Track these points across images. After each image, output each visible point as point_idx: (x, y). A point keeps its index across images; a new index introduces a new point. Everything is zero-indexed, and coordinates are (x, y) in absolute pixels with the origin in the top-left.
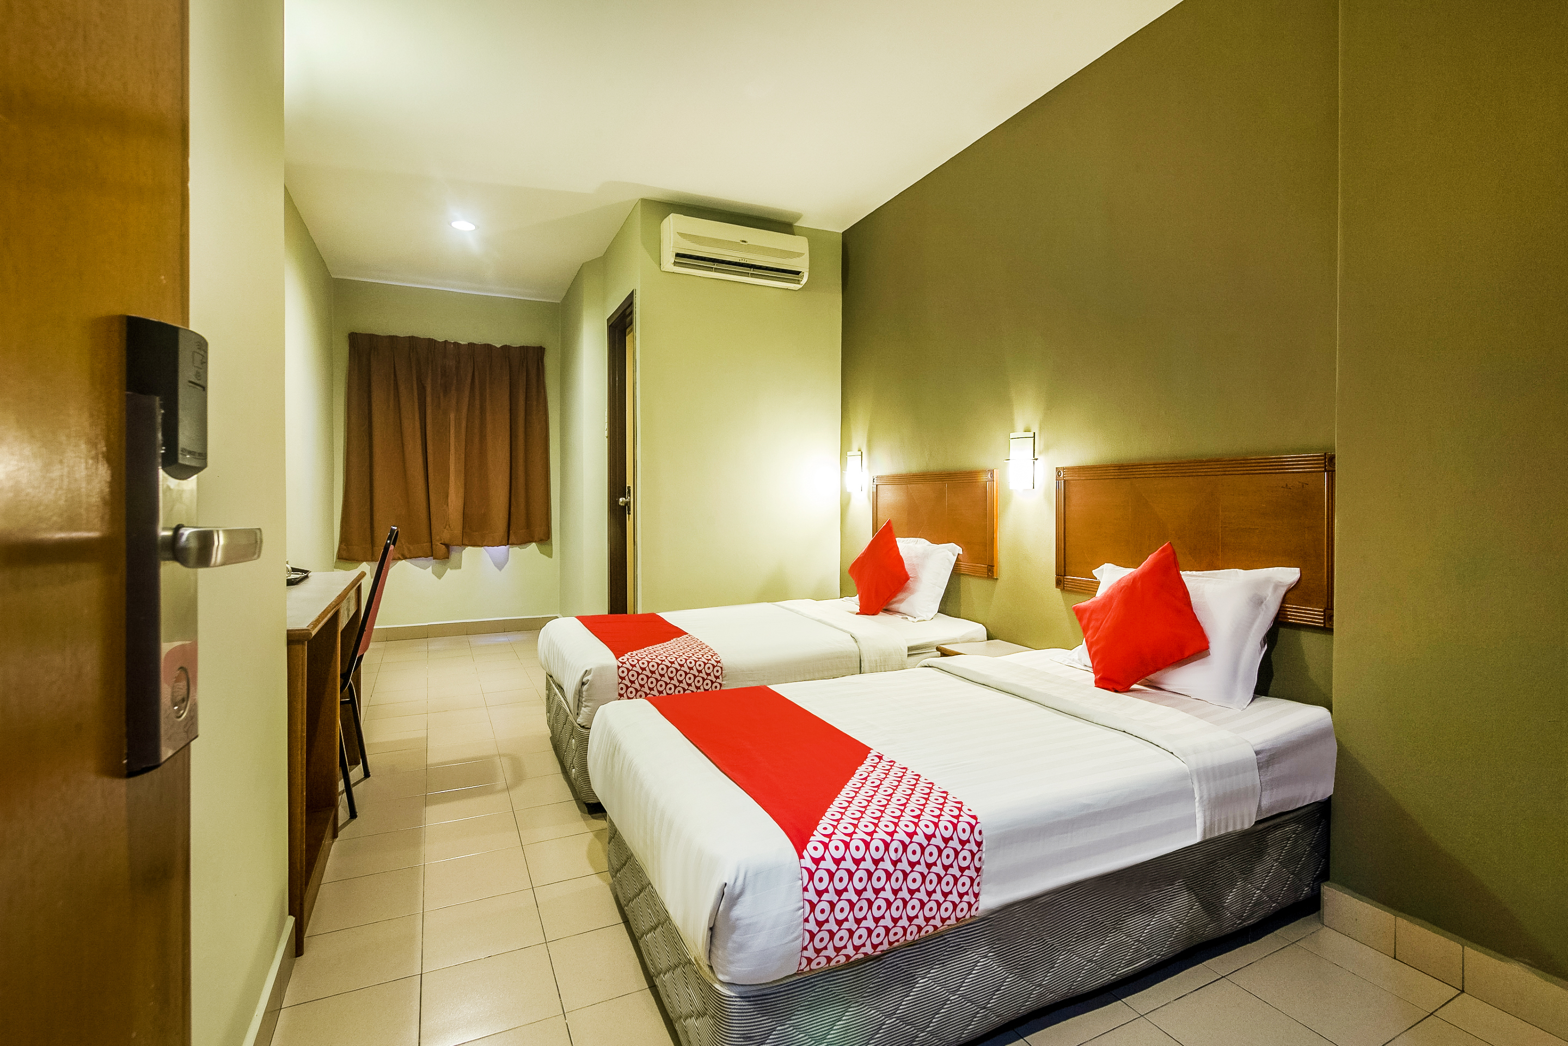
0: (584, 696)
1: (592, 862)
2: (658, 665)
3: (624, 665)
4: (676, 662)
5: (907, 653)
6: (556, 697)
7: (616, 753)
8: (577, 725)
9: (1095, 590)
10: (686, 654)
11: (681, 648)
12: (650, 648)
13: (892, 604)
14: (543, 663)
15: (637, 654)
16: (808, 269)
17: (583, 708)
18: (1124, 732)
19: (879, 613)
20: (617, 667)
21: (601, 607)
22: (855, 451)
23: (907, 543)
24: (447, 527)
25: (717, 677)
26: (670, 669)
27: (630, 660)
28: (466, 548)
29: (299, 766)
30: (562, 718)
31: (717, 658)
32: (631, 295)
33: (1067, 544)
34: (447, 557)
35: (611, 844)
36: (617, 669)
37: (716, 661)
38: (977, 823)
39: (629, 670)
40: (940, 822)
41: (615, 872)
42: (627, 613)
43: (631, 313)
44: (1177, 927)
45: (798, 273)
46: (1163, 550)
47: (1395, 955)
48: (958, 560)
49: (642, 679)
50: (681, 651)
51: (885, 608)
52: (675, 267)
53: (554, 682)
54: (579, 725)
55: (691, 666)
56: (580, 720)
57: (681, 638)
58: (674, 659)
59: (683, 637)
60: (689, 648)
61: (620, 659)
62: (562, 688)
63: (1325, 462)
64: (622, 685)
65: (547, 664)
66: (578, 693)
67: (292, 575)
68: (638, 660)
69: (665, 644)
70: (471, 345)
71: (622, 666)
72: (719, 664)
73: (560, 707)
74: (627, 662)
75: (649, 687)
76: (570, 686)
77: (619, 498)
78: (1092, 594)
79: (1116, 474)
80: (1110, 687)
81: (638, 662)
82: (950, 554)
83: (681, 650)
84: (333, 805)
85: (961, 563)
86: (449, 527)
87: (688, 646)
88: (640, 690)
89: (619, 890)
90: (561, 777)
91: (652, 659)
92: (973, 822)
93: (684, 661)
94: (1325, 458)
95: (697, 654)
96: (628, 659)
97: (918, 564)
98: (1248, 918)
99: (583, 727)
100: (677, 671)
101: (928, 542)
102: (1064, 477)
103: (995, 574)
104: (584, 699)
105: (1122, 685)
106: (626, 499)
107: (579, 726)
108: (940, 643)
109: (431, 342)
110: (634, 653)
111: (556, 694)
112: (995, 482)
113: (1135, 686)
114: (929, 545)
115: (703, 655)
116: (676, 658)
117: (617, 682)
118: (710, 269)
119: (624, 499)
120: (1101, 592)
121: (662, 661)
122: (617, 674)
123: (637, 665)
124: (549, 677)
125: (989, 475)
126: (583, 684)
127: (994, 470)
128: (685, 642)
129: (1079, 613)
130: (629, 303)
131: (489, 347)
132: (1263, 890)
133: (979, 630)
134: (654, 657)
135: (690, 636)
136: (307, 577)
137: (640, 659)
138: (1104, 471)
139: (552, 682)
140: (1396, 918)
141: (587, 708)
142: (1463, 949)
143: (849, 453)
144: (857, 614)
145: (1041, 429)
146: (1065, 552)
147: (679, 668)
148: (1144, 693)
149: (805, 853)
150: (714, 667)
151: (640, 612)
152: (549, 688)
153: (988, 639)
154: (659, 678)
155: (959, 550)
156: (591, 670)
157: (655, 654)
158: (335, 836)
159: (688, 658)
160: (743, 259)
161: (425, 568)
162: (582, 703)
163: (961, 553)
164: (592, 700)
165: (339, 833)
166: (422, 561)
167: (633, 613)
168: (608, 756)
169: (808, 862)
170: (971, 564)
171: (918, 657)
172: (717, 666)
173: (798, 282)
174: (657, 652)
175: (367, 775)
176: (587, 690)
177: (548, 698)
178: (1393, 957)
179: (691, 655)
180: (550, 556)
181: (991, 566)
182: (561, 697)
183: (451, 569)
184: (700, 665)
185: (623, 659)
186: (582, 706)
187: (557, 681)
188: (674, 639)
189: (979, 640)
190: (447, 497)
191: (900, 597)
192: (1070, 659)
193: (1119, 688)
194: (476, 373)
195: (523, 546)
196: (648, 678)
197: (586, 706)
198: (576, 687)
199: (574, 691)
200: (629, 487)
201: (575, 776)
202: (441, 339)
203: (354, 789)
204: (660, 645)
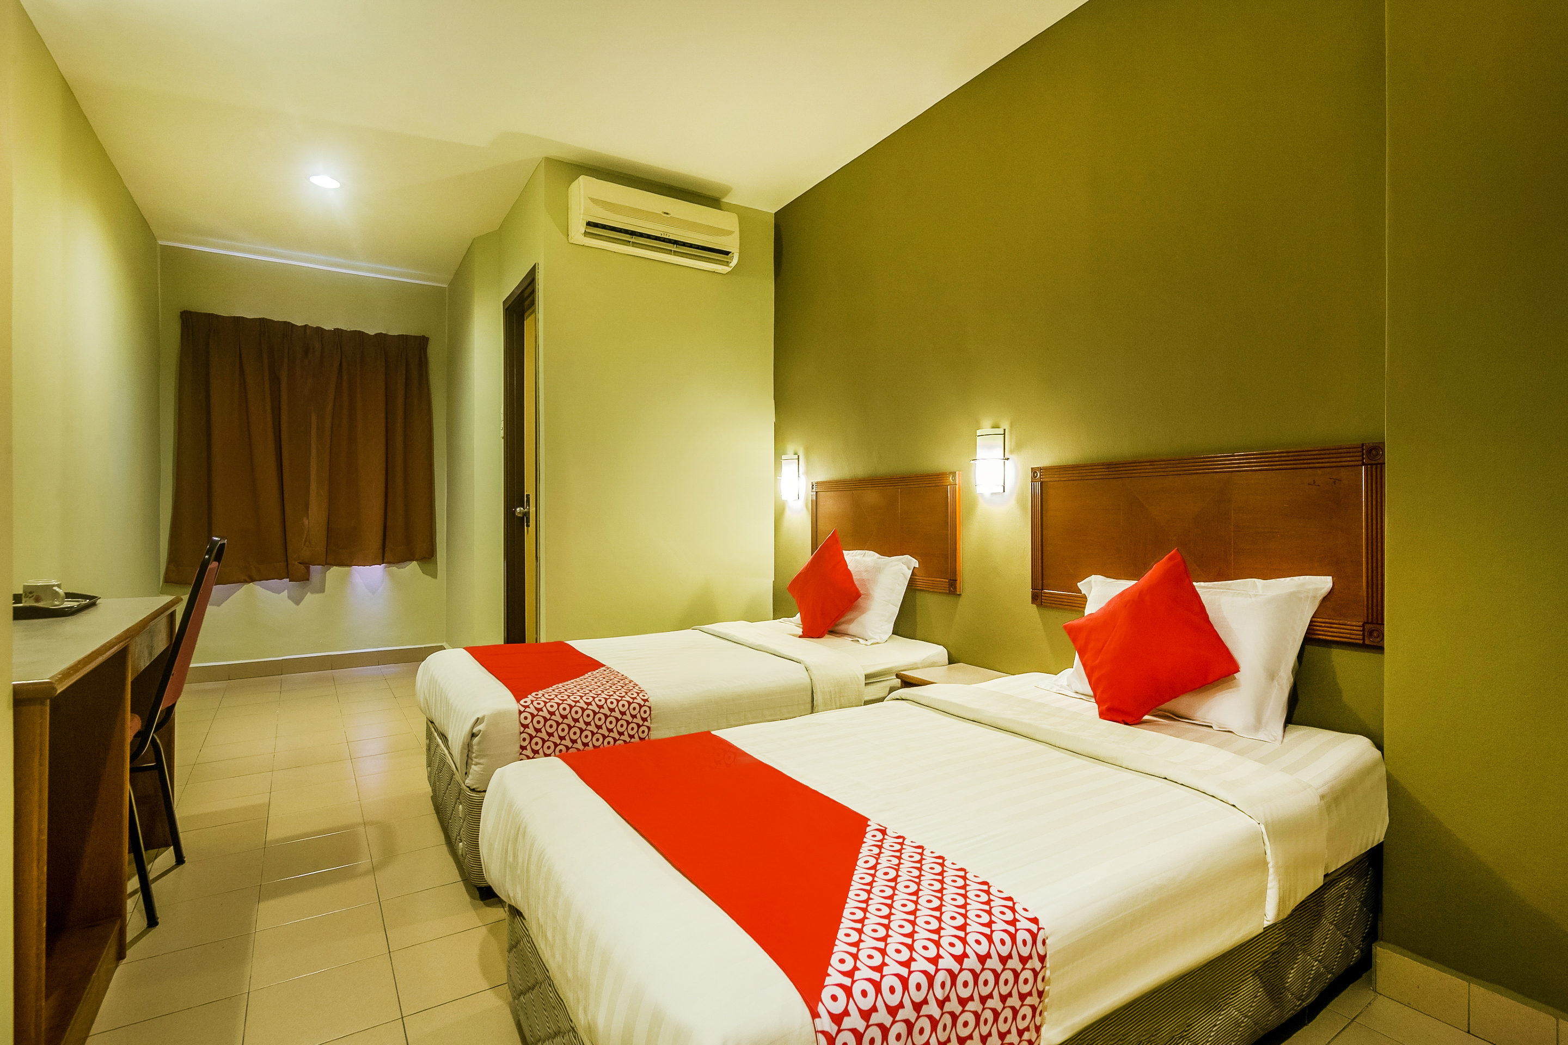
0: (474, 751)
1: (486, 971)
2: (571, 707)
3: (527, 710)
4: (593, 703)
5: (864, 682)
6: (438, 749)
7: (520, 837)
8: (465, 787)
9: (1083, 606)
10: (606, 692)
11: (599, 684)
12: (560, 685)
13: (838, 625)
14: (422, 706)
15: (543, 695)
16: (738, 250)
17: (473, 766)
18: (1166, 778)
19: (825, 635)
20: (518, 712)
21: (495, 635)
22: (790, 455)
23: (854, 556)
24: (307, 543)
25: (644, 720)
26: (586, 712)
27: (535, 703)
28: (332, 569)
29: (35, 885)
30: (445, 776)
31: (644, 696)
32: (533, 271)
33: (1045, 554)
34: (304, 578)
35: (511, 954)
36: (518, 715)
37: (643, 700)
38: (1039, 929)
39: (533, 716)
40: (994, 934)
41: (518, 994)
42: (525, 642)
43: (533, 292)
44: (1242, 1022)
45: (727, 253)
46: (1170, 559)
47: (1469, 1028)
48: (913, 574)
49: (551, 726)
50: (599, 689)
51: (830, 629)
52: (586, 238)
53: (436, 730)
54: (468, 787)
55: (612, 706)
56: (469, 782)
57: (597, 671)
58: (591, 699)
59: (599, 670)
60: (608, 684)
61: (522, 702)
62: (446, 737)
63: (1363, 454)
64: (524, 735)
65: (427, 708)
66: (466, 747)
67: (66, 603)
68: (546, 703)
69: (578, 679)
70: (338, 331)
71: (524, 711)
72: (647, 703)
73: (443, 762)
74: (531, 706)
75: (559, 736)
76: (457, 736)
77: (517, 507)
78: (1081, 611)
79: (1104, 473)
80: (1120, 719)
81: (545, 705)
82: (905, 567)
83: (599, 687)
84: (117, 913)
85: (917, 577)
86: (310, 542)
87: (607, 682)
88: (548, 740)
89: (522, 1018)
90: (445, 849)
91: (563, 700)
92: (1034, 928)
93: (603, 701)
94: (1363, 450)
95: (620, 691)
96: (532, 702)
97: (869, 580)
98: (1308, 996)
99: (473, 790)
100: (595, 713)
101: (877, 555)
102: (1041, 478)
103: (958, 589)
104: (474, 755)
105: (1132, 716)
106: (524, 509)
107: (468, 789)
108: (900, 669)
109: (287, 327)
110: (540, 693)
111: (438, 745)
112: (957, 486)
113: (1146, 717)
114: (879, 558)
115: (626, 693)
116: (594, 698)
117: (517, 732)
118: (627, 243)
119: (522, 509)
120: (1092, 608)
121: (576, 702)
122: (518, 722)
123: (544, 709)
124: (430, 723)
125: (951, 478)
126: (473, 735)
127: (957, 472)
128: (603, 676)
129: (1073, 632)
130: (530, 282)
131: (359, 336)
132: (1320, 961)
133: (938, 652)
134: (566, 697)
135: (608, 668)
136: (93, 605)
137: (548, 701)
138: (1090, 471)
139: (433, 729)
140: (1469, 984)
141: (479, 766)
142: (1558, 1022)
143: (783, 457)
144: (800, 637)
145: (1012, 426)
146: (1042, 562)
147: (597, 710)
148: (1156, 725)
149: (821, 1009)
150: (641, 706)
151: (543, 639)
152: (429, 736)
153: (949, 664)
154: (572, 724)
155: (915, 563)
156: (484, 717)
157: (566, 693)
158: (121, 956)
159: (608, 697)
160: (665, 234)
161: (279, 591)
162: (472, 760)
163: (917, 566)
164: (484, 756)
165: (128, 952)
166: (274, 583)
167: (535, 642)
168: (508, 840)
169: (825, 1023)
170: (927, 579)
171: (874, 686)
172: (644, 705)
173: (727, 264)
174: (569, 691)
175: (180, 860)
176: (479, 743)
177: (429, 749)
178: (1467, 1031)
179: (612, 693)
180: (434, 576)
181: (954, 580)
182: (445, 749)
183: (312, 592)
184: (623, 706)
185: (526, 702)
186: (472, 764)
187: (440, 729)
188: (589, 673)
189: (941, 664)
190: (308, 508)
191: (849, 616)
192: (1058, 686)
193: (1129, 720)
194: (344, 364)
195: (402, 565)
196: (558, 724)
197: (477, 764)
198: (464, 738)
199: (461, 744)
200: (528, 496)
201: (462, 852)
202: (299, 322)
203: (154, 887)
204: (572, 681)
